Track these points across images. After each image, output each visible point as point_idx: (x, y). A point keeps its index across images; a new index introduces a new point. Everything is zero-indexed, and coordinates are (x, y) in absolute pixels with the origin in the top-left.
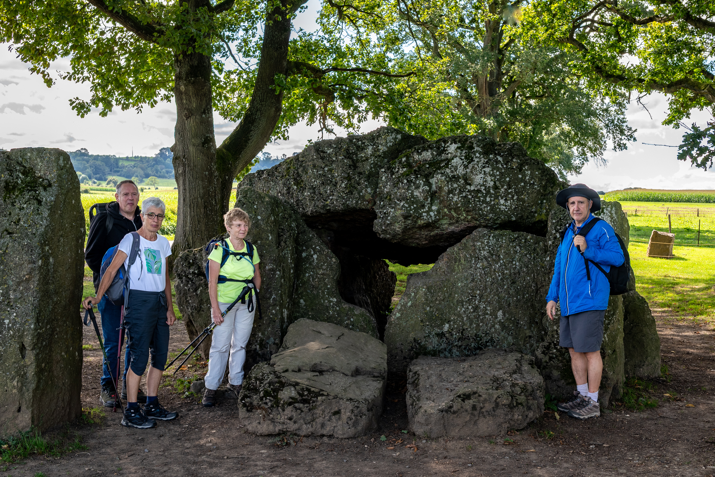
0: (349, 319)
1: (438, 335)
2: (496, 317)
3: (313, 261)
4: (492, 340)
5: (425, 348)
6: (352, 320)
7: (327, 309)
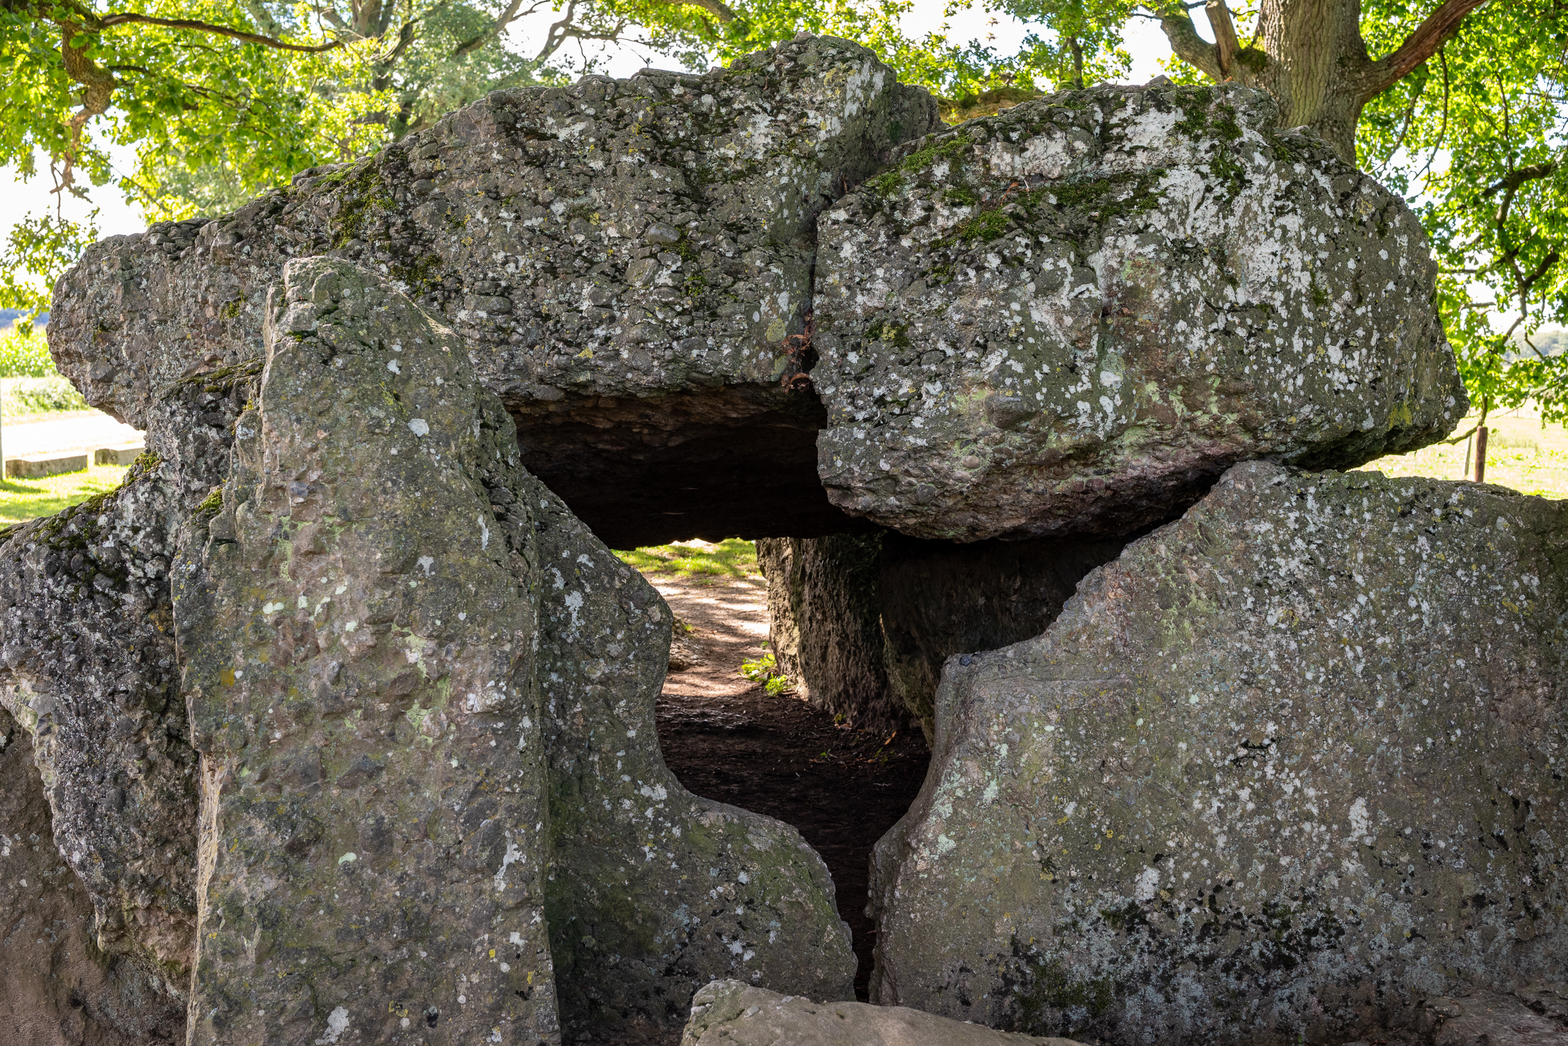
0: (728, 876)
1: (1113, 917)
2: (1346, 829)
3: (566, 622)
4: (1328, 924)
5: (1061, 979)
6: (743, 877)
7: (631, 834)
